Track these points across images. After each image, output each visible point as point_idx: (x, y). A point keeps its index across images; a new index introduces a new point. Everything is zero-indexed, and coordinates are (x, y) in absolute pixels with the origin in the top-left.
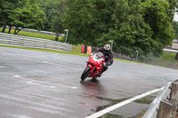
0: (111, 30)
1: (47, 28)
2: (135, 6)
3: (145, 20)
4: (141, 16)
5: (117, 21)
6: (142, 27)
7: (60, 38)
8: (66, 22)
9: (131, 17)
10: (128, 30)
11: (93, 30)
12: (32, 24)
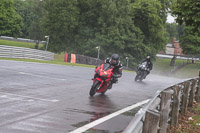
2: (123, 7)
3: (135, 23)
4: (130, 18)
5: (104, 25)
6: (132, 31)
9: (119, 20)
10: (116, 35)
11: (78, 36)
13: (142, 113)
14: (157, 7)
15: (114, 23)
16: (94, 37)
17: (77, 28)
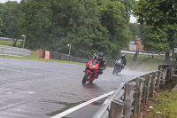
0: (69, 34)
1: (4, 34)
5: (75, 25)
7: (18, 43)
10: (85, 34)
11: (51, 35)
13: (108, 103)
14: (121, 9)
15: (83, 23)
16: (66, 35)
17: (51, 28)
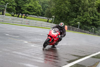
0: (78, 16)
1: (43, 15)
2: (92, 3)
3: (98, 11)
4: (96, 8)
5: (82, 11)
6: (96, 15)
7: (50, 21)
8: (53, 12)
9: (90, 9)
10: (88, 17)
12: (34, 13)
16: (76, 17)
17: (68, 13)
